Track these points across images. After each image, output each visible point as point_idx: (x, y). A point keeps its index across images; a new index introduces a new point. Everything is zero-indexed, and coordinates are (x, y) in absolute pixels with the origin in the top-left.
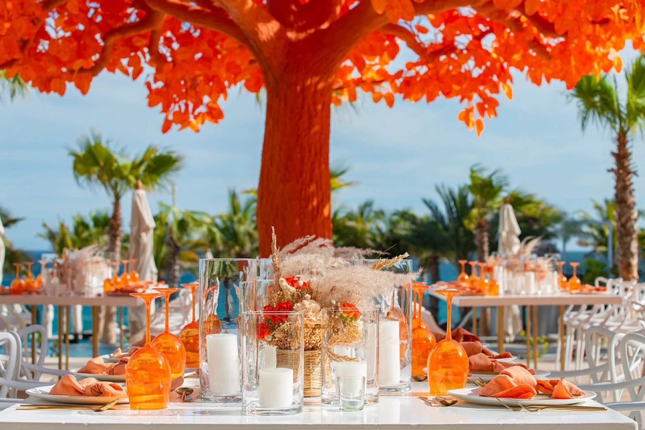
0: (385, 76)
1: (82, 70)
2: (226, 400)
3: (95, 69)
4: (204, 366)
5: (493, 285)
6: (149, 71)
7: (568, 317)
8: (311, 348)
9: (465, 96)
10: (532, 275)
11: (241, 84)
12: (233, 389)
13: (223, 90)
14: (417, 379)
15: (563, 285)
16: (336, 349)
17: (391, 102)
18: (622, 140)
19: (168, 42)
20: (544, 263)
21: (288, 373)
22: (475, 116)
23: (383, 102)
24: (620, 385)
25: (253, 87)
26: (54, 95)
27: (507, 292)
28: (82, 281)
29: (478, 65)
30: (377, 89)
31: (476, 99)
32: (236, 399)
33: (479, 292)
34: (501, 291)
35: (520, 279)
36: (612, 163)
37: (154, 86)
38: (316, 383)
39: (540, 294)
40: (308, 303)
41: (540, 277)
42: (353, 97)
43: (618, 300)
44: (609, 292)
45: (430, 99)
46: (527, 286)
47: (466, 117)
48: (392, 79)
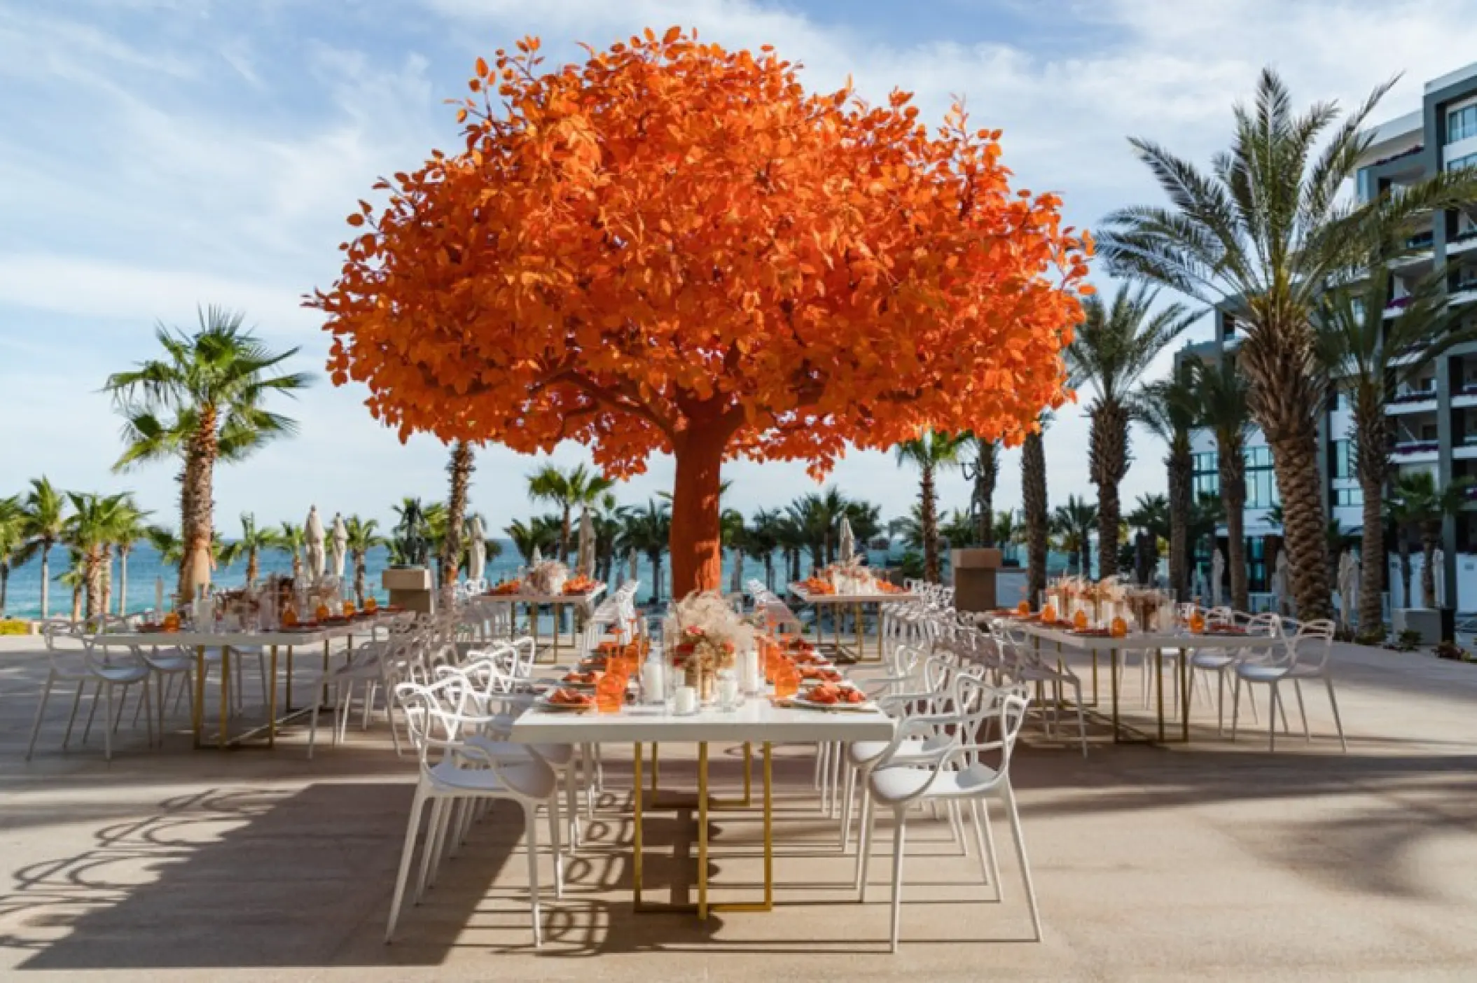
0: (757, 443)
1: (548, 439)
2: (655, 703)
3: (558, 439)
4: (641, 678)
5: (831, 589)
6: (595, 439)
7: (884, 606)
8: (705, 671)
9: (811, 457)
10: (857, 581)
11: (658, 449)
12: (659, 696)
13: (646, 453)
14: (769, 682)
15: (880, 587)
16: (720, 671)
17: (761, 461)
18: (927, 474)
19: (608, 419)
20: (866, 571)
21: (691, 690)
22: (818, 470)
23: (755, 461)
24: (902, 679)
25: (666, 451)
26: (527, 456)
27: (841, 591)
28: (548, 584)
29: (820, 436)
30: (752, 451)
31: (819, 459)
32: (661, 703)
33: (822, 592)
34: (837, 590)
35: (850, 582)
36: (920, 490)
37: (599, 449)
38: (708, 691)
39: (863, 594)
40: (703, 644)
41: (865, 580)
42: (735, 457)
43: (917, 598)
44: (913, 592)
45: (789, 459)
46: (854, 587)
47: (811, 471)
48: (763, 445)
